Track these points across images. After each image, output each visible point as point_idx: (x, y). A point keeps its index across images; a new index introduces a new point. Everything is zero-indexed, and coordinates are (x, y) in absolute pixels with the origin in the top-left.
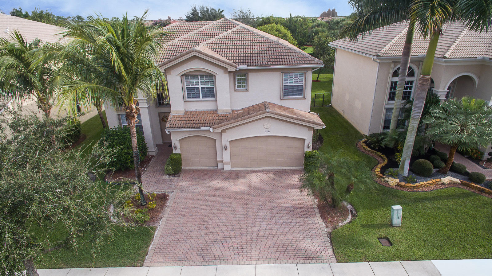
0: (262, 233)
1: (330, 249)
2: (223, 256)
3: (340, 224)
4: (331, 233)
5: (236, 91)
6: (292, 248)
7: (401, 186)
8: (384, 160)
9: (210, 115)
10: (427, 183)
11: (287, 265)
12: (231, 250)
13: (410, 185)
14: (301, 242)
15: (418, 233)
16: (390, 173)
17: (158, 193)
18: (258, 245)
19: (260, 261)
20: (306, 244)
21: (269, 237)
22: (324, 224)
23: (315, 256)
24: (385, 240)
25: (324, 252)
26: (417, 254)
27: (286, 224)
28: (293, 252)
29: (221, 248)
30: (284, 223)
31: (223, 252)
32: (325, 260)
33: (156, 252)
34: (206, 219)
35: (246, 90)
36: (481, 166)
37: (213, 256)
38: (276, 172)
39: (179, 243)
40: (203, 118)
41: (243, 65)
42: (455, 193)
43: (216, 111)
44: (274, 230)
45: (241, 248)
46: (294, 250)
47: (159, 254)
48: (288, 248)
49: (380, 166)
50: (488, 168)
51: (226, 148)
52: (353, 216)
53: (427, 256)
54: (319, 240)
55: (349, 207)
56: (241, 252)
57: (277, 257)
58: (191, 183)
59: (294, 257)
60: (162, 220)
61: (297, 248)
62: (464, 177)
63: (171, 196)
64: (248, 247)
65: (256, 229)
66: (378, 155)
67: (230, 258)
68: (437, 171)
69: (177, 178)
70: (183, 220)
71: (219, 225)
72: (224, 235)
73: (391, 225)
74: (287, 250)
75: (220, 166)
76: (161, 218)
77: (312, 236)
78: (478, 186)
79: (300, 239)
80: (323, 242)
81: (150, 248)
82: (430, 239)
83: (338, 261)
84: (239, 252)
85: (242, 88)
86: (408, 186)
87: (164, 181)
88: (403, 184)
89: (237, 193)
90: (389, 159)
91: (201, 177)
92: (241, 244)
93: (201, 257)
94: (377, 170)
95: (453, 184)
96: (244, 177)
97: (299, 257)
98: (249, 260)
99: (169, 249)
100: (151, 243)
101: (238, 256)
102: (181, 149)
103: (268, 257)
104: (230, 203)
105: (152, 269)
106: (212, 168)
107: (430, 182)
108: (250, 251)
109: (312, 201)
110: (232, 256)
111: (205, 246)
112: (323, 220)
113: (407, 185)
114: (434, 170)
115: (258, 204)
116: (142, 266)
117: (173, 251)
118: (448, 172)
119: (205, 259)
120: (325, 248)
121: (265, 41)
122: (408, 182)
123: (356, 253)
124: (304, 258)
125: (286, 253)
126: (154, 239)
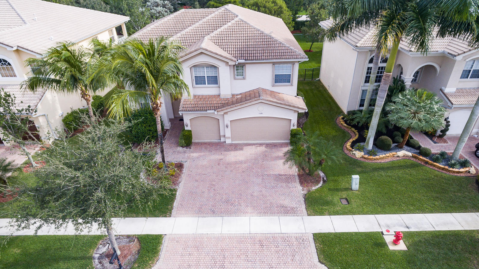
0: (255, 194)
1: (304, 206)
2: (227, 211)
3: (314, 188)
4: (305, 195)
5: (235, 79)
6: (276, 206)
7: (365, 158)
8: (356, 135)
9: (214, 99)
10: (385, 156)
11: (272, 217)
12: (233, 206)
13: (371, 157)
14: (283, 201)
15: (369, 196)
16: (358, 148)
17: (175, 162)
18: (252, 203)
19: (253, 215)
20: (287, 202)
21: (260, 198)
22: (301, 188)
23: (292, 211)
24: (345, 200)
25: (299, 208)
26: (366, 210)
27: (273, 187)
28: (277, 208)
29: (225, 205)
30: (271, 187)
31: (227, 208)
32: (299, 214)
33: (179, 207)
34: (214, 183)
35: (244, 79)
36: (433, 141)
37: (220, 211)
38: (267, 145)
39: (195, 201)
40: (208, 102)
41: (241, 59)
42: (405, 164)
43: (219, 95)
44: (264, 192)
45: (240, 205)
46: (277, 207)
47: (181, 208)
48: (273, 206)
49: (351, 140)
50: (438, 143)
51: (227, 127)
52: (324, 181)
53: (372, 212)
54: (297, 200)
55: (322, 174)
56: (240, 208)
57: (265, 212)
58: (200, 154)
59: (277, 211)
60: (180, 183)
61: (280, 206)
62: (416, 151)
63: (186, 165)
64: (245, 205)
65: (251, 191)
66: (352, 130)
67: (232, 212)
68: (396, 146)
69: (189, 149)
70: (196, 184)
71: (223, 188)
72: (227, 195)
73: (351, 189)
74: (272, 207)
75: (222, 140)
76: (180, 182)
77: (291, 197)
78: (424, 158)
79: (283, 199)
80: (299, 202)
81: (175, 204)
82: (377, 199)
83: (309, 215)
84: (238, 208)
85: (240, 77)
86: (370, 159)
87: (179, 152)
88: (366, 156)
89: (236, 163)
90: (359, 135)
91: (208, 149)
92: (240, 202)
93: (212, 211)
94: (349, 144)
95: (406, 156)
96: (242, 149)
97: (281, 211)
98: (245, 213)
99: (188, 205)
100: (174, 201)
101: (238, 210)
102: (191, 126)
103: (259, 212)
104: (231, 171)
105: (177, 219)
106: (216, 141)
107: (388, 155)
108: (246, 207)
109: (295, 170)
110: (233, 210)
111: (214, 204)
112: (301, 185)
113: (369, 157)
114: (393, 145)
115: (252, 172)
116: (170, 217)
117: (191, 207)
118: (404, 146)
119: (214, 212)
120: (301, 205)
121: (259, 34)
122: (371, 155)
123: (322, 209)
124: (285, 213)
125: (272, 209)
126: (176, 198)
